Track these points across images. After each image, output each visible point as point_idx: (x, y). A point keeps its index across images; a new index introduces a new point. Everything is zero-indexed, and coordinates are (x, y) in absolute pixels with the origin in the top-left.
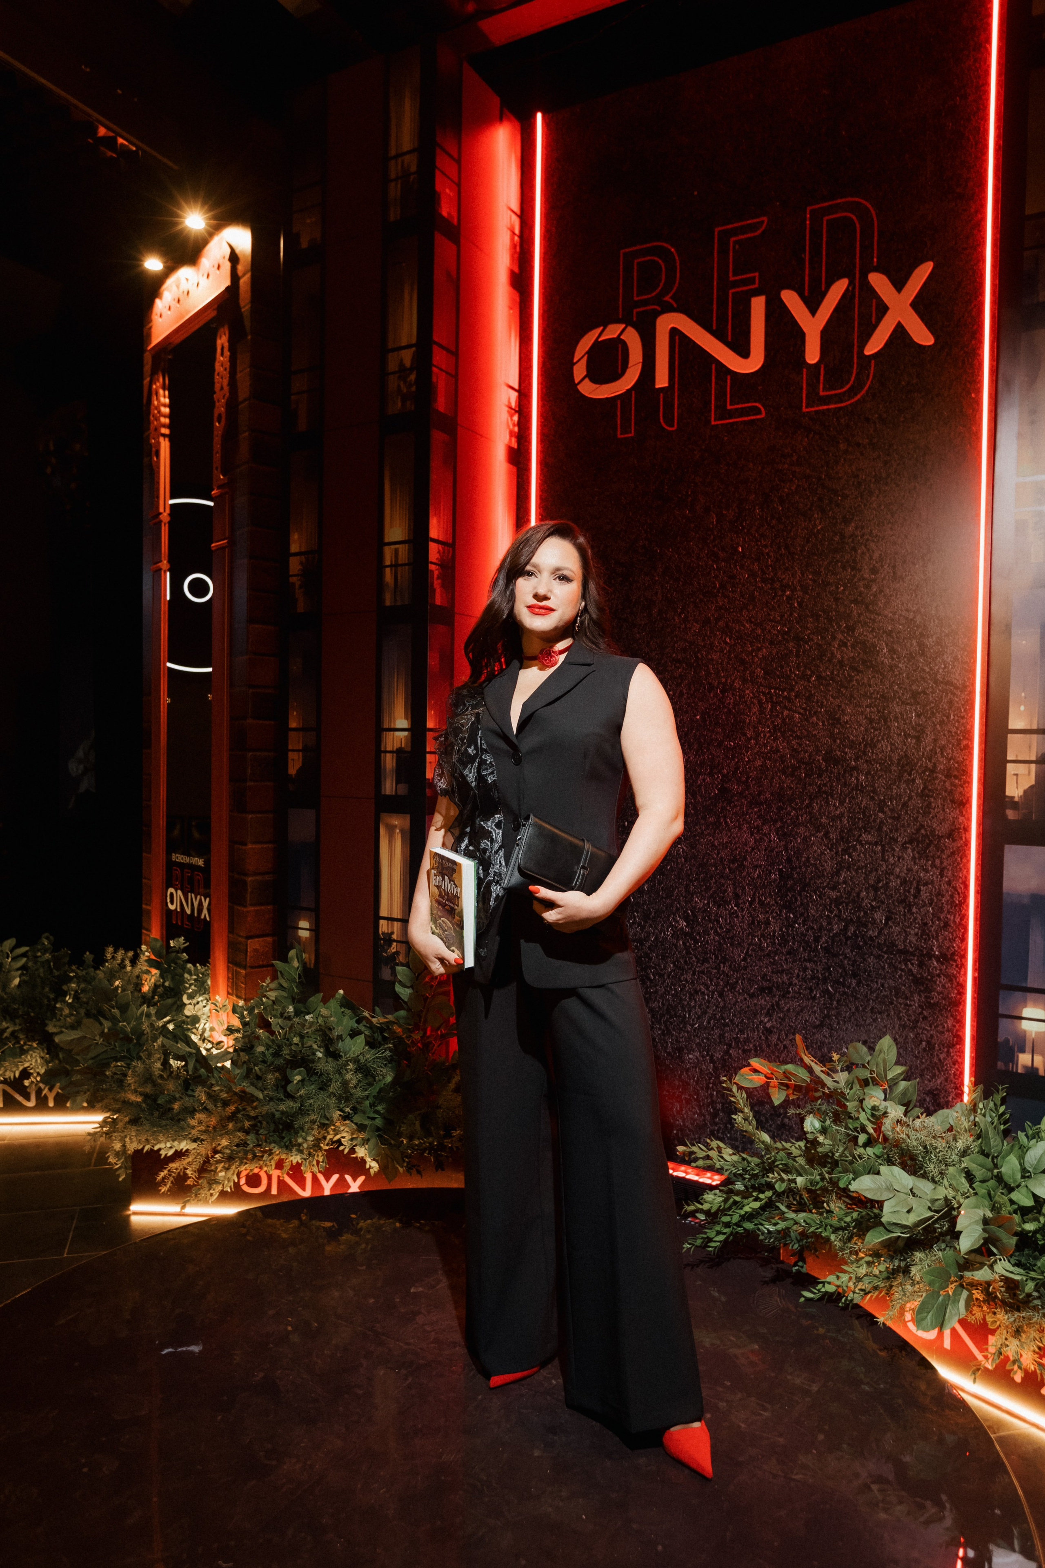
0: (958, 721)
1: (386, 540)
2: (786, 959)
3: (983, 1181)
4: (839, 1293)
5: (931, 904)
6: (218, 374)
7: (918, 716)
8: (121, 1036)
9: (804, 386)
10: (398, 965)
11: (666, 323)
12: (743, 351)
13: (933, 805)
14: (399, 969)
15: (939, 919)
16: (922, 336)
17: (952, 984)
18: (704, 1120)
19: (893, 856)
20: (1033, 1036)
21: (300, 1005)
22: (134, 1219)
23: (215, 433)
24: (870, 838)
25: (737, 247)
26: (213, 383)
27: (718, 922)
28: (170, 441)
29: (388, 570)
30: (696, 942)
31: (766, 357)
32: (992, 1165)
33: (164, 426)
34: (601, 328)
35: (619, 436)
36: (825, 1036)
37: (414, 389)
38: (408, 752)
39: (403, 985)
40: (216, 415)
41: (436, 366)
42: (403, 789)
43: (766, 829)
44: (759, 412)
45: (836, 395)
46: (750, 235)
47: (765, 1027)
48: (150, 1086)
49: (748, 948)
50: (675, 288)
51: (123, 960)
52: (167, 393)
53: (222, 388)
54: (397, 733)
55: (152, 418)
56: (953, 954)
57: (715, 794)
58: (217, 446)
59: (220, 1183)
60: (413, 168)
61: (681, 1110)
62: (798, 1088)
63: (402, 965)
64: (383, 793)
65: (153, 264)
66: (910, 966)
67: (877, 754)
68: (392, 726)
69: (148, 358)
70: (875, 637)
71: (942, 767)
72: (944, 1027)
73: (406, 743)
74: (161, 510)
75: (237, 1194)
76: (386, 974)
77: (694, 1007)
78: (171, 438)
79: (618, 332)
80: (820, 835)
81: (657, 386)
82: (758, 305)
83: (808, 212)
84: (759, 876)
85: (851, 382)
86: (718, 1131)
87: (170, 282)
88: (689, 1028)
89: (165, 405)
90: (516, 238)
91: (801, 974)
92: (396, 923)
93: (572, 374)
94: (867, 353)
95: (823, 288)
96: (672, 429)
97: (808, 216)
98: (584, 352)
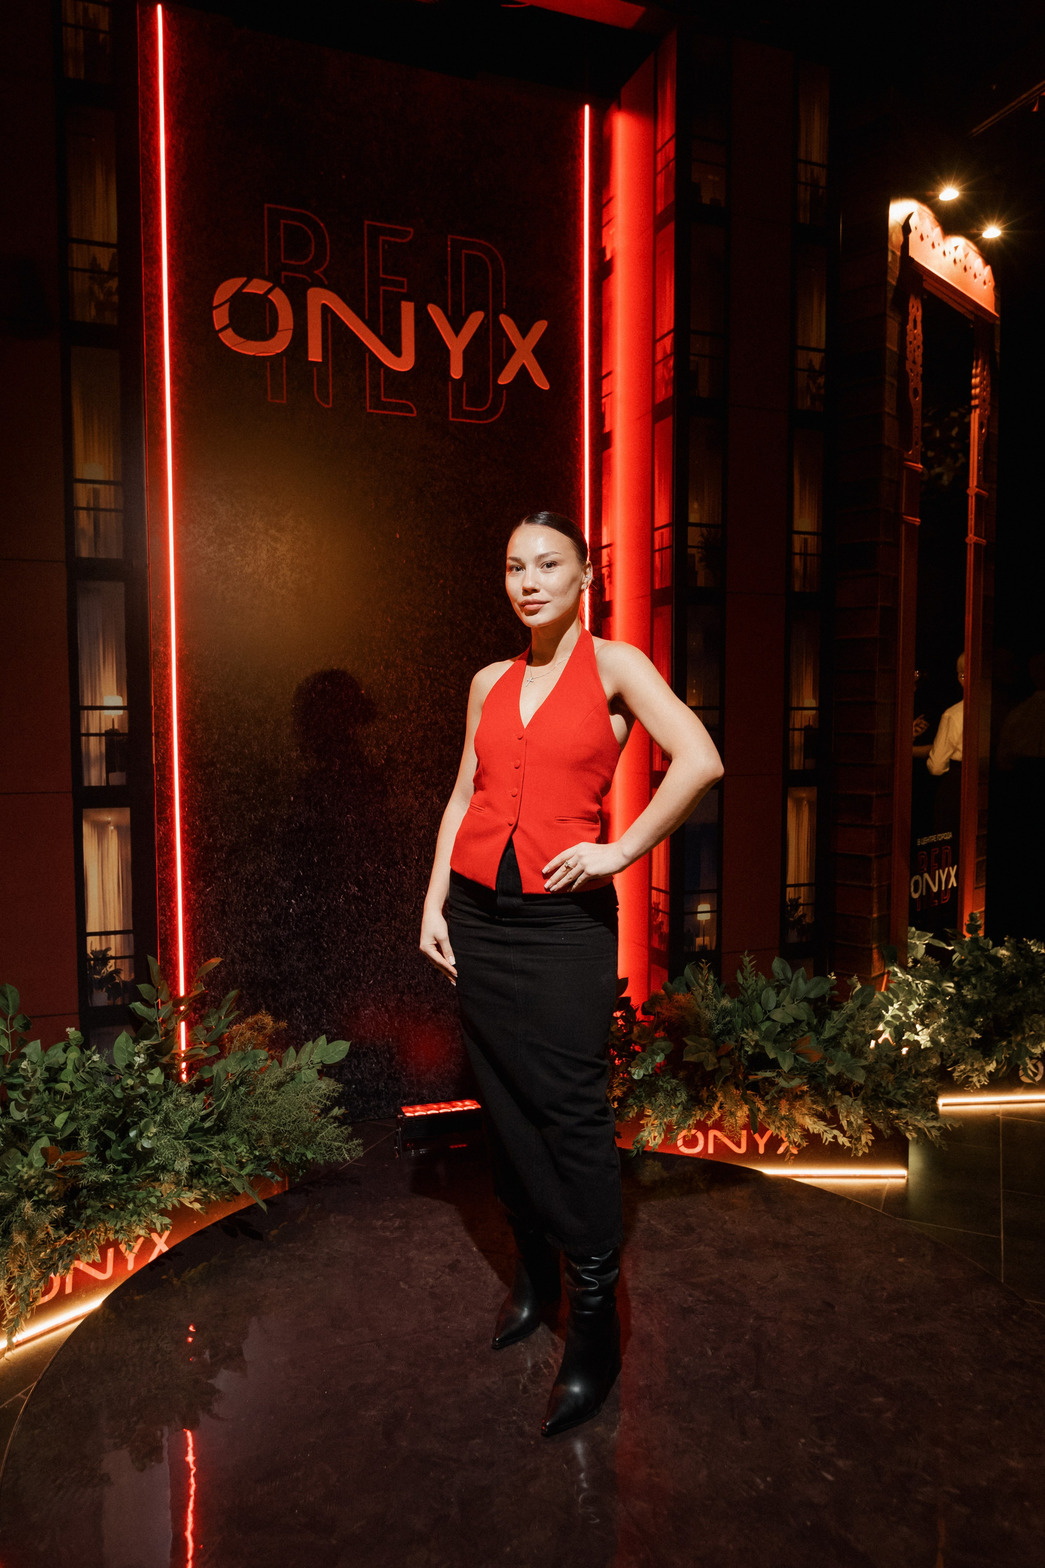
9: (450, 398)
11: (317, 297)
12: (396, 350)
16: (541, 381)
18: (381, 1067)
20: (704, 923)
27: (388, 882)
30: (368, 903)
31: (417, 361)
38: (121, 734)
42: (117, 779)
44: (411, 411)
45: (476, 412)
46: (399, 240)
49: (417, 902)
50: (326, 264)
54: (106, 713)
57: (382, 764)
61: (359, 1064)
64: (86, 784)
68: (98, 704)
77: (369, 965)
79: (266, 290)
81: (310, 359)
82: (408, 310)
83: (449, 240)
84: (424, 835)
86: (395, 1073)
88: (364, 986)
92: (113, 937)
93: (211, 318)
94: (500, 382)
95: (463, 314)
96: (328, 407)
97: (449, 243)
98: (226, 298)
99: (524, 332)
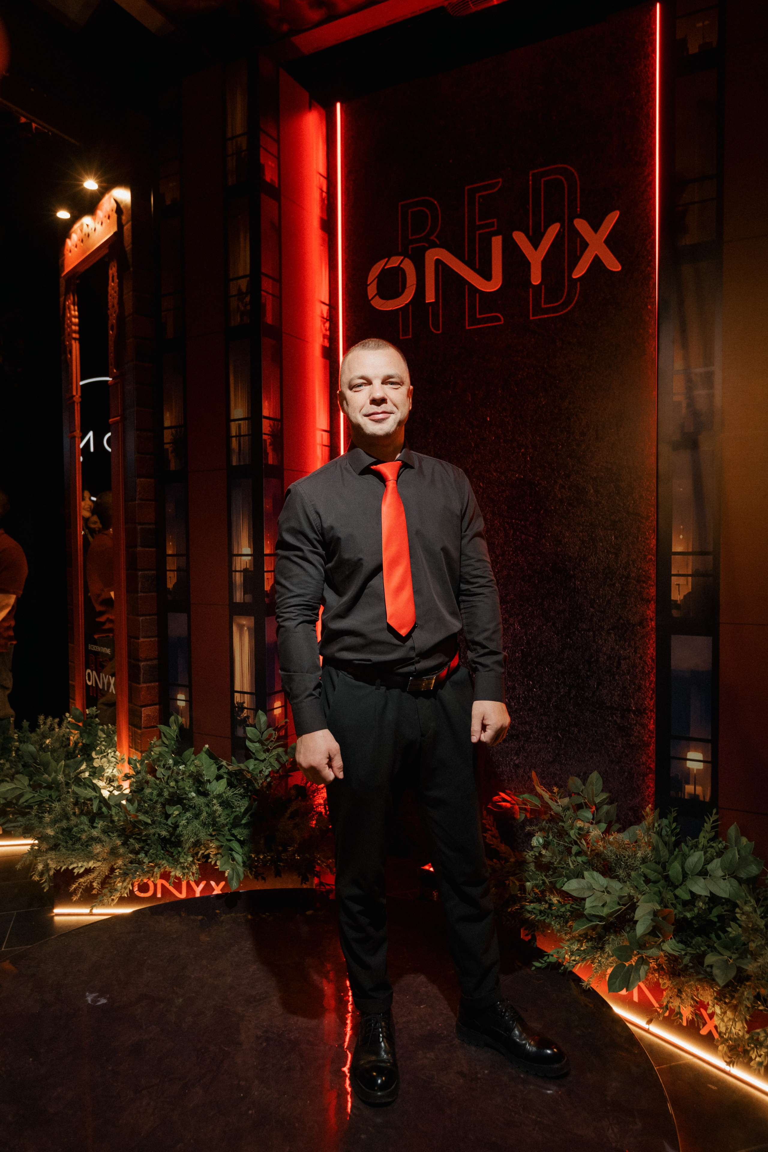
0: (644, 542)
1: (232, 418)
2: (528, 714)
3: (655, 882)
4: (560, 963)
5: (628, 674)
6: (111, 296)
7: (616, 538)
8: (45, 785)
9: (531, 301)
10: (248, 726)
11: (433, 255)
12: (487, 276)
13: (628, 602)
14: (248, 729)
15: (634, 684)
16: (613, 265)
17: (644, 731)
19: (601, 639)
20: (695, 772)
21: (177, 757)
22: (56, 918)
23: (110, 339)
24: (584, 626)
25: (481, 200)
26: (107, 302)
28: (80, 343)
29: (234, 439)
31: (504, 280)
32: (662, 870)
33: (75, 332)
34: (386, 259)
35: (401, 338)
36: (556, 769)
37: (248, 307)
38: (251, 571)
39: (252, 741)
40: (110, 325)
41: (264, 291)
42: (249, 598)
43: (511, 621)
44: (499, 320)
45: (553, 307)
46: (491, 192)
47: (514, 763)
48: (65, 821)
50: (438, 230)
51: (51, 725)
52: (76, 308)
53: (113, 306)
54: (244, 558)
55: (66, 326)
56: (645, 709)
58: (111, 348)
59: (118, 891)
60: (244, 147)
62: (532, 811)
63: (252, 726)
64: (234, 601)
65: (63, 214)
66: (615, 718)
67: (588, 566)
68: (240, 553)
69: (63, 283)
70: (585, 482)
71: (633, 575)
72: (640, 762)
73: (250, 566)
74: (74, 393)
75: (131, 899)
76: (240, 733)
78: (80, 340)
79: (399, 262)
80: (550, 624)
81: (427, 302)
82: (497, 242)
83: (530, 174)
85: (564, 298)
87: (77, 226)
89: (75, 317)
90: (324, 194)
91: (539, 725)
92: (246, 695)
93: (367, 293)
94: (574, 277)
95: (542, 230)
96: (439, 332)
97: (531, 178)
98: (375, 277)
99: (596, 227)
